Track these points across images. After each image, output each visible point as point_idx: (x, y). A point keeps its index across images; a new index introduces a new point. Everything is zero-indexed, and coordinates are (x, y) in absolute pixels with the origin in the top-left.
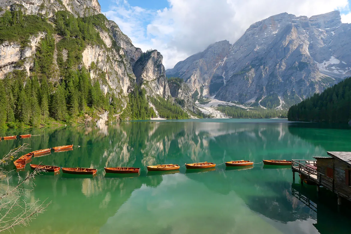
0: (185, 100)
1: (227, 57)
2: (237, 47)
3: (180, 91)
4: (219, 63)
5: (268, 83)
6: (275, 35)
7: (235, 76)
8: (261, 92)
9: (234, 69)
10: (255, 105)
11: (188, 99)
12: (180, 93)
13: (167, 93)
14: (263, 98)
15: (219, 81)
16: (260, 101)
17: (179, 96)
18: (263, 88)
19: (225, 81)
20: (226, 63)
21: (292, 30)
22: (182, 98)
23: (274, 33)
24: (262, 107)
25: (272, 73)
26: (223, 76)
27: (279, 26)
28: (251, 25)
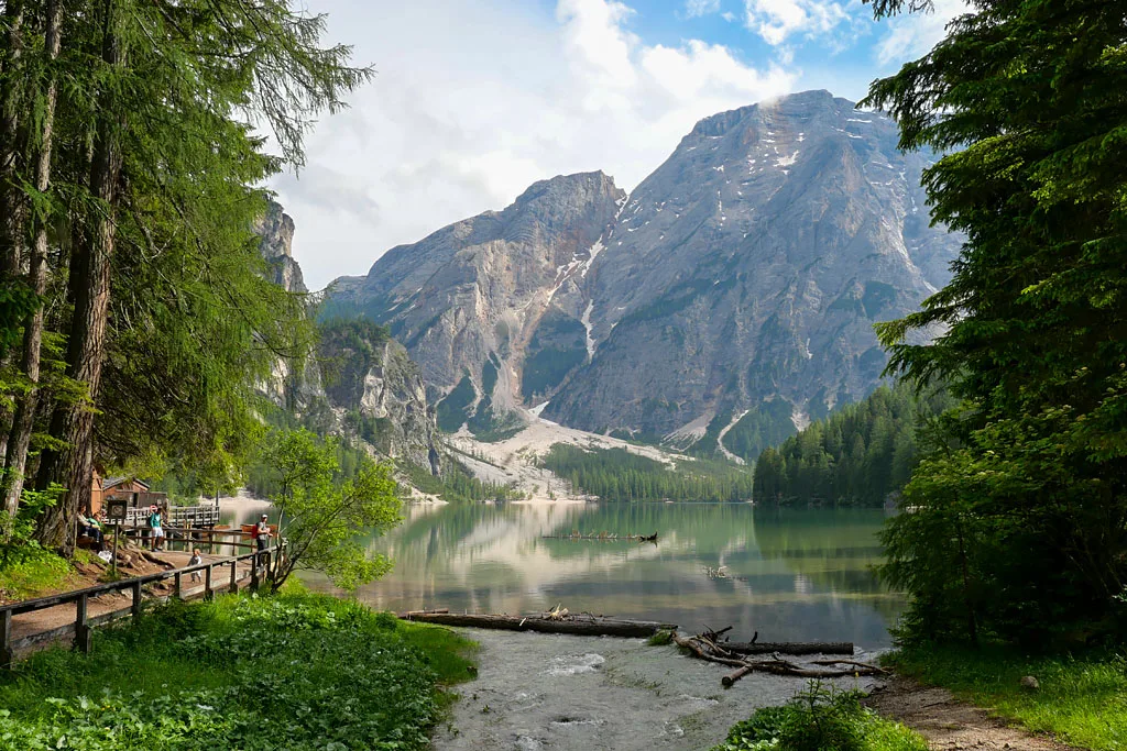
0: (394, 421)
1: (603, 243)
2: (644, 207)
3: (370, 379)
4: (571, 265)
5: (757, 360)
6: (786, 172)
7: (629, 321)
8: (730, 396)
9: (631, 293)
10: (705, 446)
11: (410, 418)
12: (369, 388)
13: (304, 388)
14: (735, 420)
15: (566, 343)
16: (723, 433)
17: (367, 401)
18: (735, 378)
19: (590, 343)
20: (598, 267)
21: (845, 160)
22: (383, 412)
23: (783, 162)
24: (729, 455)
25: (770, 320)
26: (584, 320)
27: (801, 139)
28: (698, 124)
